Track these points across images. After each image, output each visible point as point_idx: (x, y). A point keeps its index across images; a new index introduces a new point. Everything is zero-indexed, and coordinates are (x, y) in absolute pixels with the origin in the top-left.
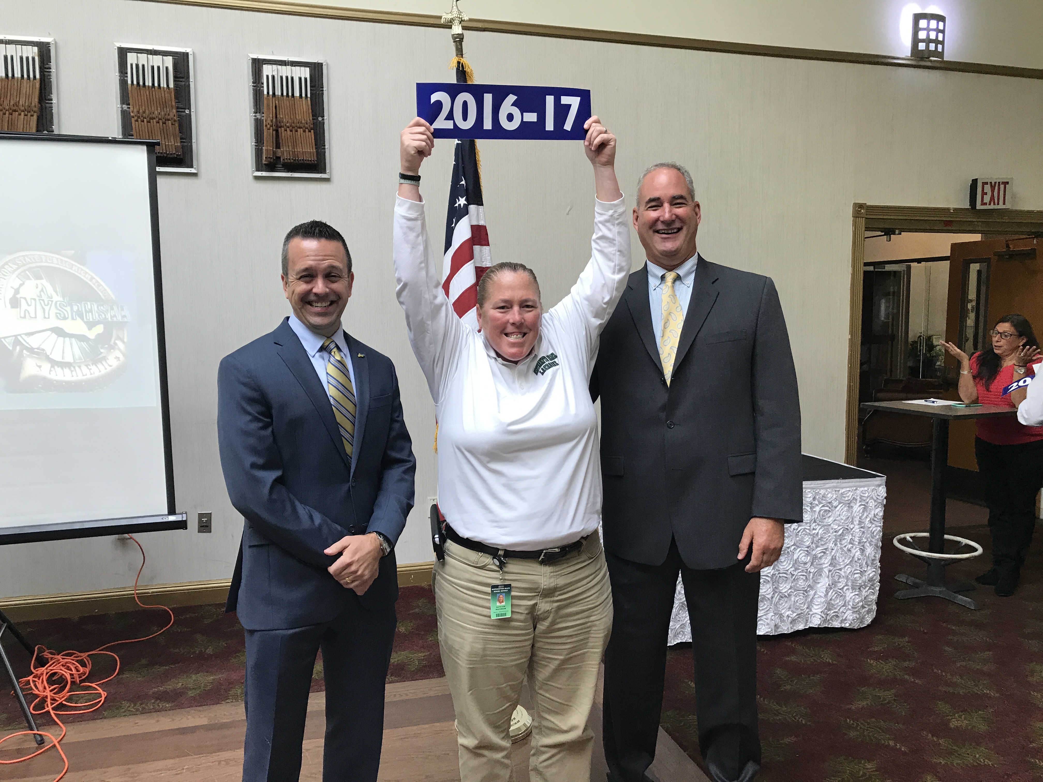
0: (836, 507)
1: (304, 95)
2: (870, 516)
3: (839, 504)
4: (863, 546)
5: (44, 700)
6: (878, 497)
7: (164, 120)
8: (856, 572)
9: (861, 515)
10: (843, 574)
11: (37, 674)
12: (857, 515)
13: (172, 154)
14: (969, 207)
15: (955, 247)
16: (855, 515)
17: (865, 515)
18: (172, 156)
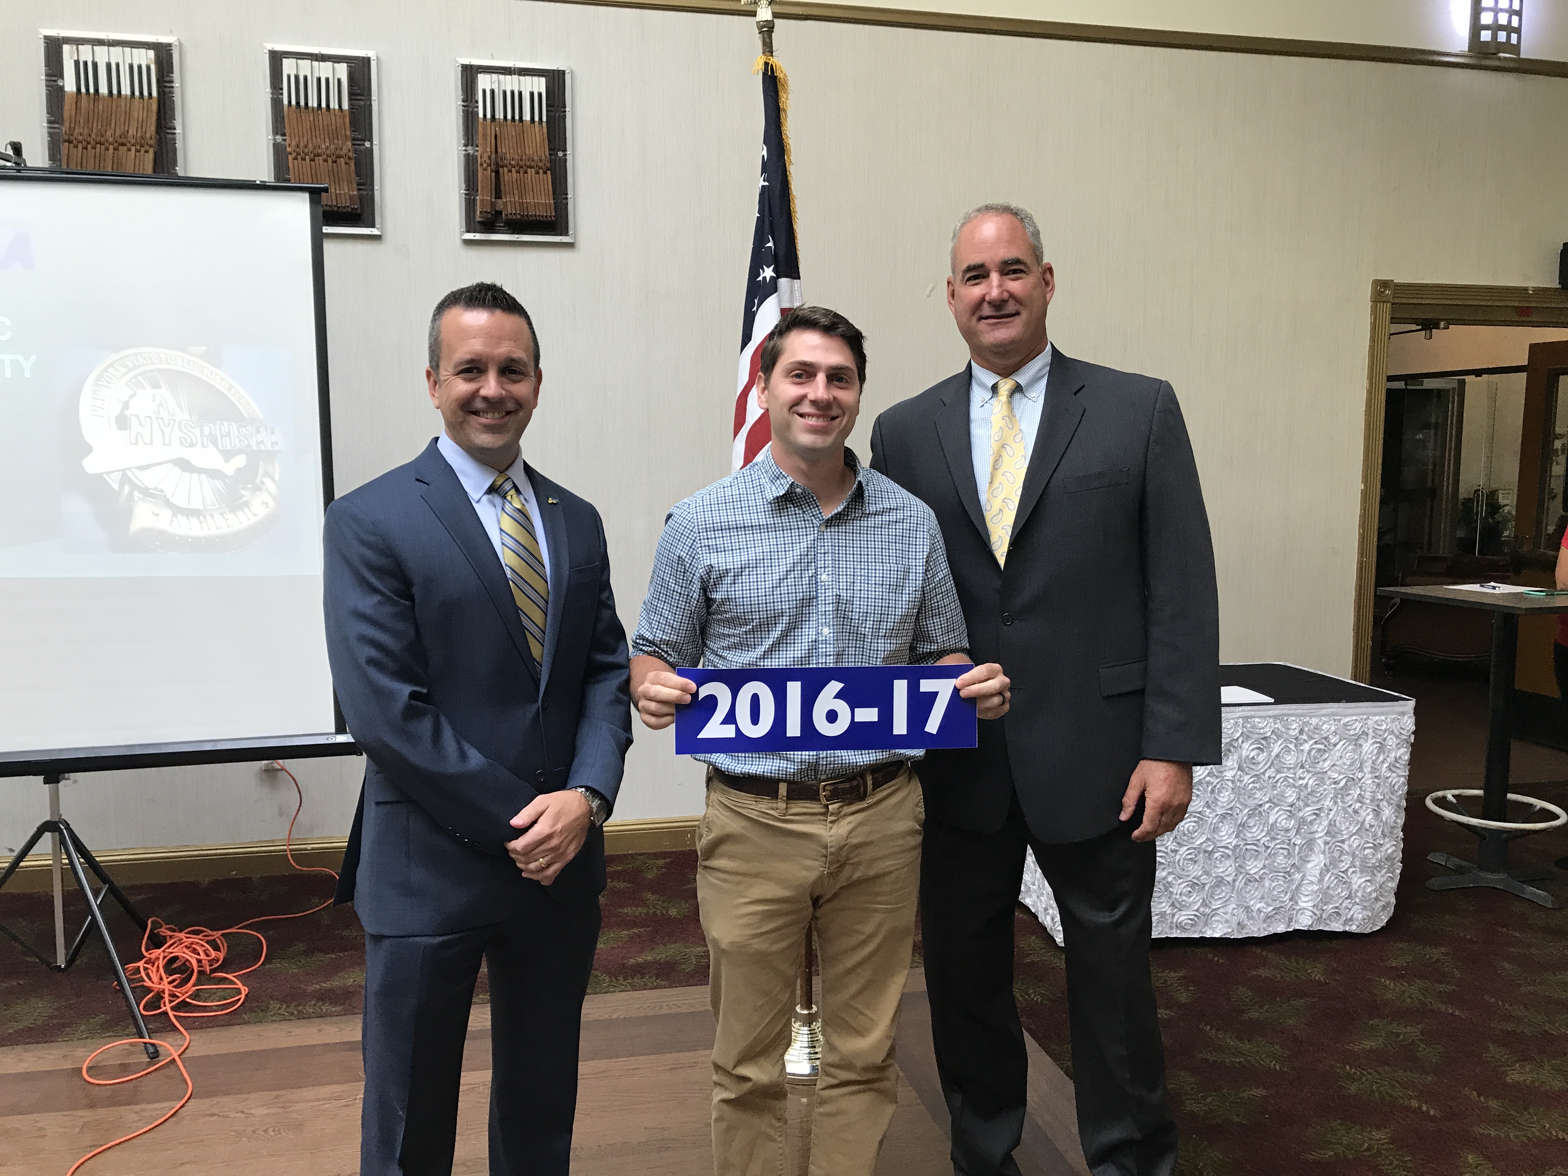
0: (1335, 745)
1: (537, 119)
2: (1389, 760)
3: (1340, 740)
4: (1378, 806)
5: (159, 996)
6: (1402, 731)
7: (334, 158)
8: (1366, 845)
9: (1374, 758)
10: (1347, 849)
11: (150, 959)
12: (1368, 758)
13: (344, 207)
14: (1559, 286)
15: (1533, 348)
16: (1365, 758)
17: (1381, 758)
18: (344, 210)
